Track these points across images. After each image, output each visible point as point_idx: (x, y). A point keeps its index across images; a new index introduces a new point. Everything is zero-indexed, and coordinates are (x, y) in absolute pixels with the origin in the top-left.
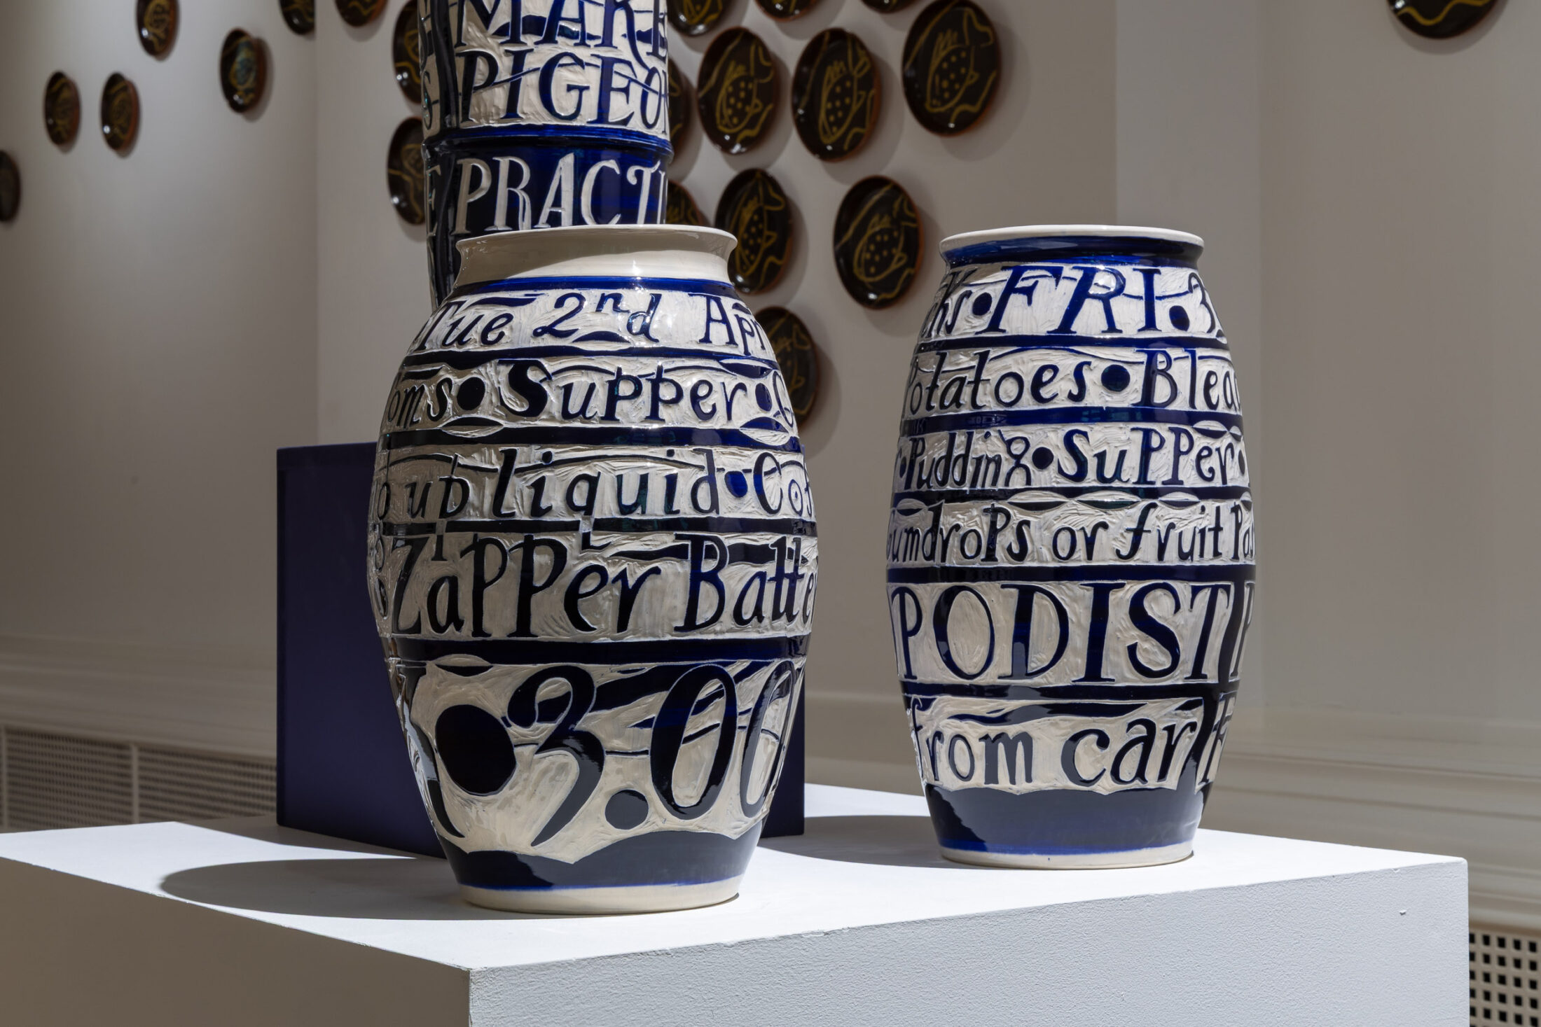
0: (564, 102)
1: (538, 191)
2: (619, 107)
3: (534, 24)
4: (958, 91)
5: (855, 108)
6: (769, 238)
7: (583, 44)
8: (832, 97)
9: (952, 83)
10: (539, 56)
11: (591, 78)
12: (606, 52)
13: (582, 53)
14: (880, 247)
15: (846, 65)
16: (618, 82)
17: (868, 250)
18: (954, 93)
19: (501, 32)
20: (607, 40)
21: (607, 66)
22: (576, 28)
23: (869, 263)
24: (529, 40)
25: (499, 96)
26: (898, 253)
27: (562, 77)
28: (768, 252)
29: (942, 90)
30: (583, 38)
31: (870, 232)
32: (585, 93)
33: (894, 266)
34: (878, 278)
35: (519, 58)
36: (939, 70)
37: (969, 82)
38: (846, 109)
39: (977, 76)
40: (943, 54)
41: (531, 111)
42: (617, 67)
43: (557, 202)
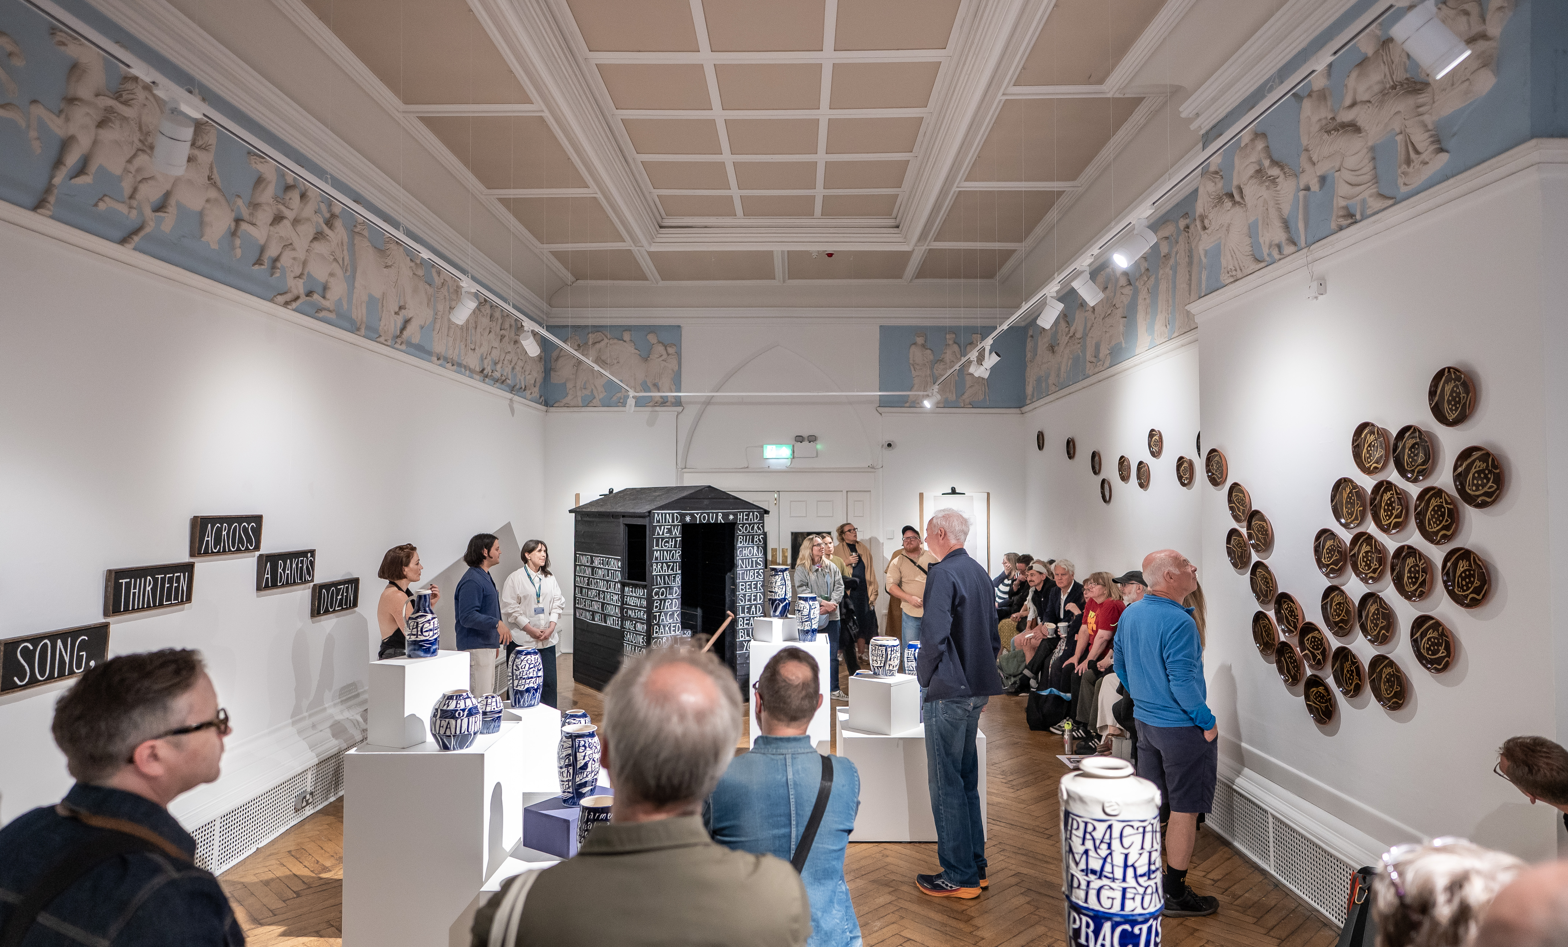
0: (1106, 903)
1: (1097, 932)
2: (1129, 905)
3: (1094, 872)
4: (1470, 588)
5: (1420, 580)
6: (1382, 622)
7: (1113, 881)
8: (1410, 571)
9: (1467, 583)
10: (1096, 884)
11: (1118, 895)
12: (1124, 885)
13: (1113, 885)
14: (1433, 644)
15: (1416, 560)
16: (1128, 895)
17: (1428, 643)
18: (1468, 589)
19: (1082, 871)
20: (1124, 880)
21: (1124, 890)
22: (1110, 876)
23: (1428, 649)
24: (1092, 877)
25: (1082, 894)
26: (1442, 649)
27: (1105, 893)
28: (1382, 628)
29: (1463, 586)
30: (1114, 880)
31: (1428, 636)
32: (1115, 901)
33: (1440, 655)
34: (1432, 657)
35: (1089, 883)
36: (1460, 575)
37: (1475, 585)
38: (1417, 579)
39: (1479, 583)
40: (1462, 570)
41: (1093, 903)
42: (1128, 890)
43: (1104, 939)
